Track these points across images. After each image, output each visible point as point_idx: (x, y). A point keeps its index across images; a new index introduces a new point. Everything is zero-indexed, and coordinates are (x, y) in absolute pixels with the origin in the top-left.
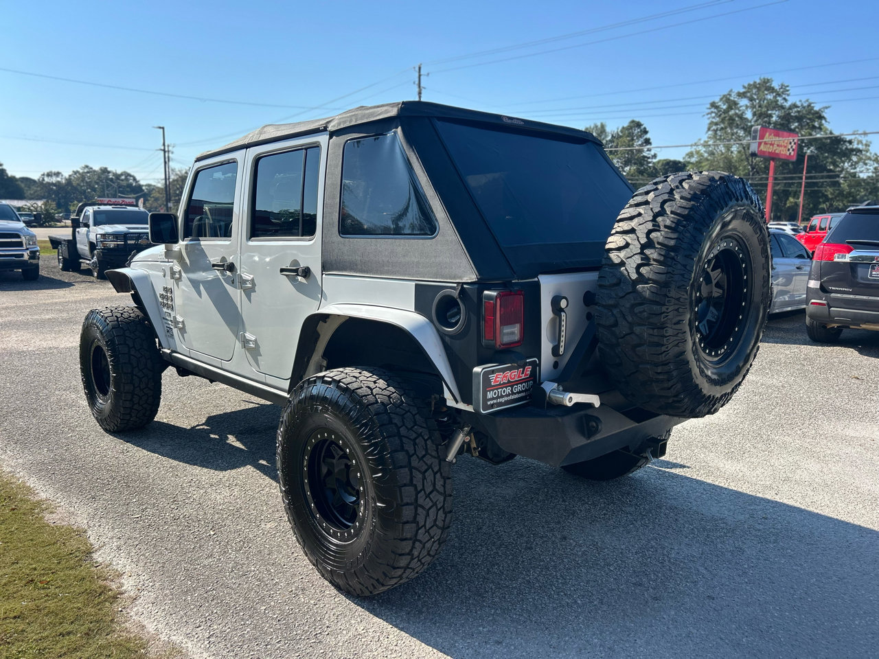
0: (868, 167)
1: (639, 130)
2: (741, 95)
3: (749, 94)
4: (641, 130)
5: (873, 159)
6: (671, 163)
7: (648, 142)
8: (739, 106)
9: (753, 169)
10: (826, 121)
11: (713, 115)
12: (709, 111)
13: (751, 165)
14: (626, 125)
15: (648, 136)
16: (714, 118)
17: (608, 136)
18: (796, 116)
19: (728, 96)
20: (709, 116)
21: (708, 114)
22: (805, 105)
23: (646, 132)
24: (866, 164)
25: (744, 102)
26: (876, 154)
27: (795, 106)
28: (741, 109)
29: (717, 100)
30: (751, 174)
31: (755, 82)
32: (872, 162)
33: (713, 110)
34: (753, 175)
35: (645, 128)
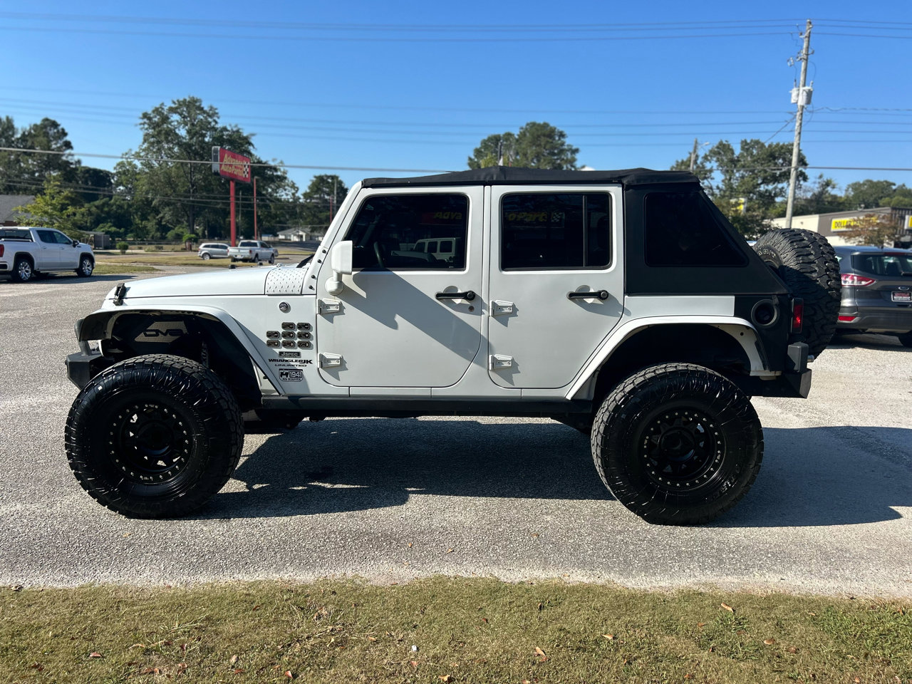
0: (287, 192)
1: (55, 131)
2: (172, 110)
3: (179, 110)
4: (58, 131)
5: (290, 185)
6: (91, 172)
7: (68, 145)
8: (170, 120)
9: (193, 186)
10: (254, 147)
11: (146, 126)
12: (142, 121)
13: (191, 182)
14: (39, 122)
15: (68, 138)
16: (147, 129)
17: (17, 133)
18: (228, 139)
19: (160, 110)
20: (142, 126)
21: (141, 124)
22: (235, 129)
23: (64, 134)
24: (285, 190)
25: (175, 117)
26: (292, 182)
27: (225, 129)
28: (173, 124)
29: (150, 111)
30: (191, 191)
31: (185, 100)
32: (290, 189)
33: (145, 120)
34: (193, 193)
35: (63, 130)
